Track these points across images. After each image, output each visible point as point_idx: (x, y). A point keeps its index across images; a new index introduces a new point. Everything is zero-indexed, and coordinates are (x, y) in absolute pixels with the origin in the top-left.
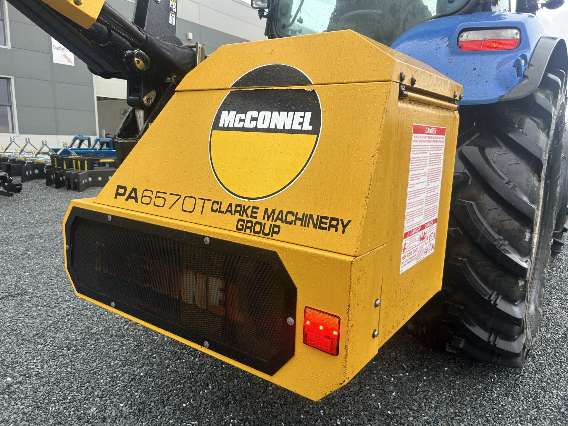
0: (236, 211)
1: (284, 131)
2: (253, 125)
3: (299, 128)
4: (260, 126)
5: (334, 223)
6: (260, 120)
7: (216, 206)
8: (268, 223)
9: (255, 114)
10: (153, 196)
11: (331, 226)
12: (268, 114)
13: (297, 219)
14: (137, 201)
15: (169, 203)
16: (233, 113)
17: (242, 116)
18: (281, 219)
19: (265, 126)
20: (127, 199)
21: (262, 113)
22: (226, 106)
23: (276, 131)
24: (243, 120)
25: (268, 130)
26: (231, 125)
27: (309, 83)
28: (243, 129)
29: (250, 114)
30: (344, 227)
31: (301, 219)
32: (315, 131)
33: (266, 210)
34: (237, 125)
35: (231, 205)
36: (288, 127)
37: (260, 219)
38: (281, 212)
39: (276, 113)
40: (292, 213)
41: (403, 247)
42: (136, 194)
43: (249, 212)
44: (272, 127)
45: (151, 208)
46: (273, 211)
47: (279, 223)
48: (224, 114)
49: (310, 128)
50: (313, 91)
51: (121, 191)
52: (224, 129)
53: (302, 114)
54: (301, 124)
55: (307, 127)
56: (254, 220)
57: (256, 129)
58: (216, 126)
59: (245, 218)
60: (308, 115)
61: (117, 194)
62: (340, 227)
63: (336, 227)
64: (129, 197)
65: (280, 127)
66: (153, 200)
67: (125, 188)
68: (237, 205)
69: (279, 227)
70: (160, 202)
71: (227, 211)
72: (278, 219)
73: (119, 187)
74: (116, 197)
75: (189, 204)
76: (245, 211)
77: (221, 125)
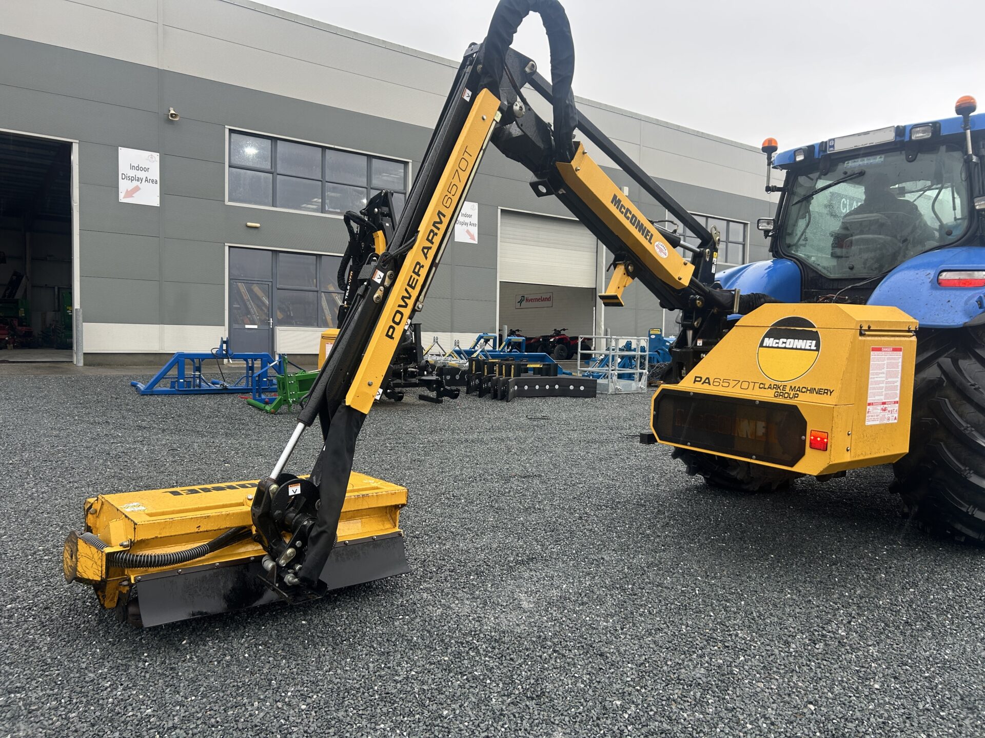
0: (774, 388)
1: (801, 349)
2: (784, 345)
3: (809, 348)
4: (787, 346)
5: (826, 391)
6: (788, 343)
7: (762, 386)
8: (792, 393)
9: (785, 340)
10: (721, 382)
11: (824, 393)
12: (792, 340)
13: (807, 390)
14: (710, 384)
15: (732, 385)
16: (772, 339)
17: (777, 341)
18: (799, 391)
19: (791, 346)
20: (703, 384)
21: (789, 340)
22: (768, 335)
23: (796, 349)
24: (778, 343)
25: (792, 348)
26: (770, 345)
27: (815, 327)
28: (778, 347)
29: (782, 340)
30: (831, 393)
31: (810, 390)
32: (818, 350)
33: (791, 387)
34: (774, 345)
35: (771, 385)
36: (803, 347)
37: (787, 391)
38: (799, 387)
39: (796, 341)
40: (805, 388)
41: (867, 410)
42: (709, 380)
43: (781, 388)
44: (795, 347)
45: (720, 388)
46: (795, 387)
47: (798, 392)
48: (766, 339)
49: (815, 348)
50: (817, 332)
51: (698, 379)
52: (766, 347)
53: (811, 341)
54: (810, 346)
55: (813, 348)
56: (784, 392)
57: (785, 348)
58: (761, 345)
59: (779, 391)
60: (814, 342)
61: (695, 381)
62: (829, 393)
63: (827, 393)
64: (704, 382)
65: (799, 347)
66: (721, 383)
67: (701, 378)
68: (774, 385)
69: (798, 394)
70: (727, 384)
71: (769, 388)
72: (797, 390)
73: (696, 377)
74: (694, 383)
75: (745, 385)
76: (779, 387)
77: (764, 345)
